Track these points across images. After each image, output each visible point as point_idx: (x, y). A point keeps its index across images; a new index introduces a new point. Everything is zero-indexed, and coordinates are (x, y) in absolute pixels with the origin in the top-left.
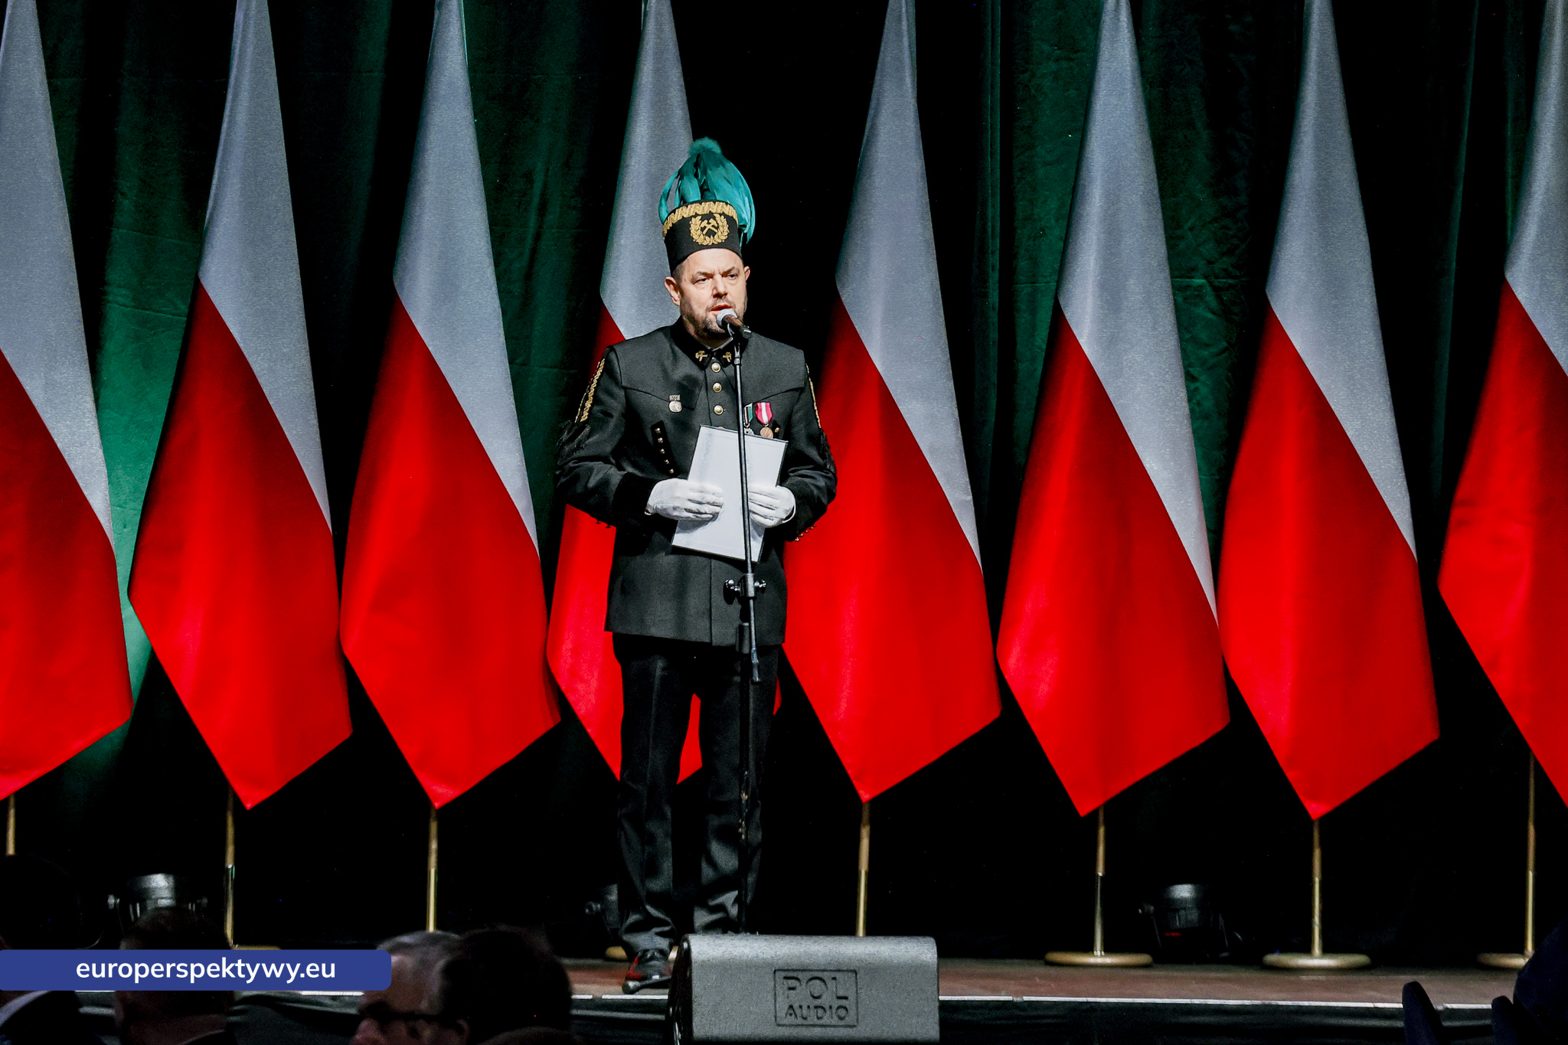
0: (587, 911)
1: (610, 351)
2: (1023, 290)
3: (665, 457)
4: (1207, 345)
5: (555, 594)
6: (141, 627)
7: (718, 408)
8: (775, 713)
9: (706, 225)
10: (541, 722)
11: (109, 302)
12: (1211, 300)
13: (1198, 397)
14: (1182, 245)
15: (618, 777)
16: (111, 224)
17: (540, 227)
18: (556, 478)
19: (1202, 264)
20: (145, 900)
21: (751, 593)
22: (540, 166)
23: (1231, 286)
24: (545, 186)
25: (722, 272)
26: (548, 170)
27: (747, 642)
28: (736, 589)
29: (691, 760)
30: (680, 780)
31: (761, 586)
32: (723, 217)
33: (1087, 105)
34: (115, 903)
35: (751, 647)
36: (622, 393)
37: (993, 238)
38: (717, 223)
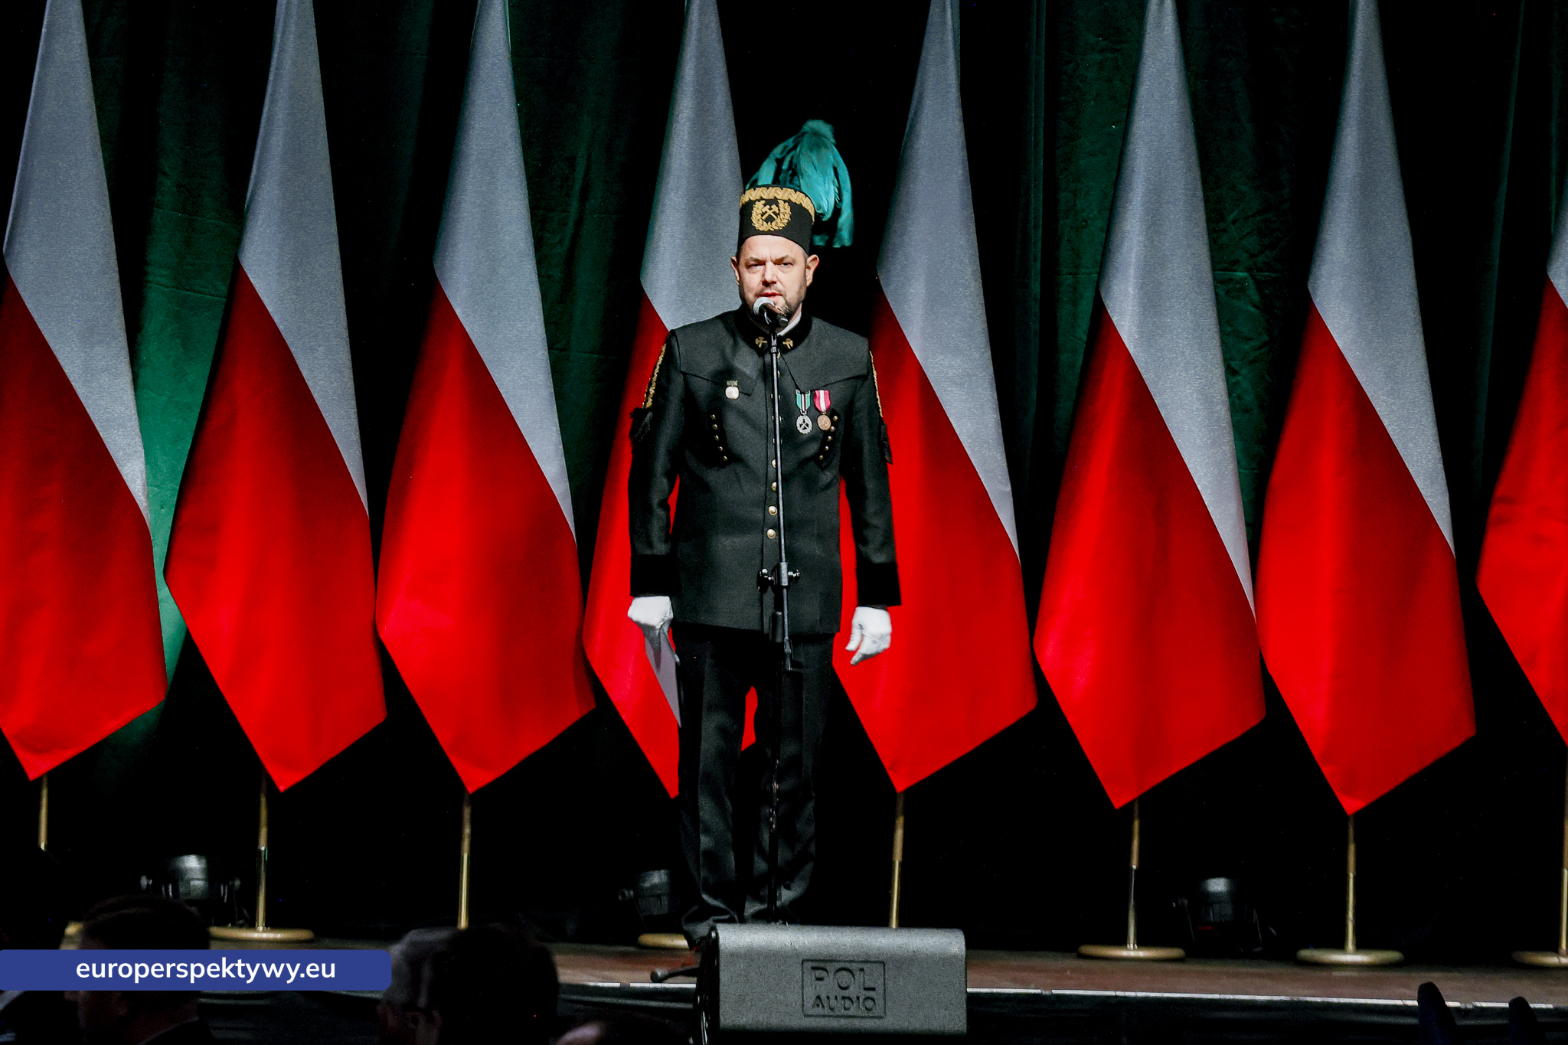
0: (620, 898)
2: (1065, 279)
3: (719, 443)
4: (1249, 339)
6: (176, 607)
9: (768, 211)
10: (575, 708)
11: (149, 282)
12: (1254, 294)
13: (1239, 391)
14: (1224, 238)
16: (152, 204)
17: (582, 212)
19: (1244, 257)
20: (177, 881)
22: (582, 151)
23: (1274, 281)
24: (588, 171)
25: (774, 259)
26: (590, 155)
27: (779, 632)
28: (770, 578)
31: (794, 575)
32: (787, 204)
33: (1131, 96)
34: (148, 884)
35: (784, 636)
36: (681, 379)
37: (1035, 227)
38: (779, 210)
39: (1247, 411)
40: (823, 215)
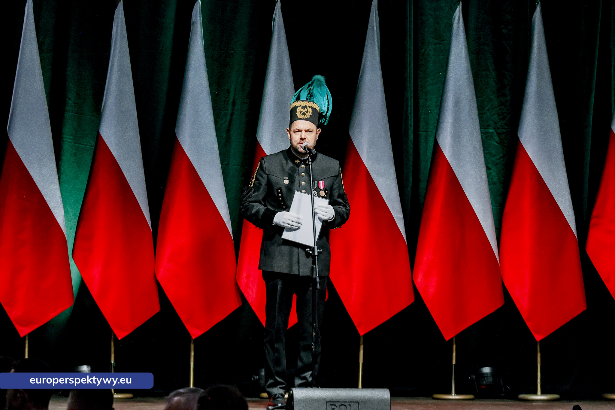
0: (253, 379)
1: (262, 160)
2: (422, 133)
3: (281, 201)
4: (495, 156)
5: (239, 255)
6: (77, 268)
7: (303, 183)
8: (326, 300)
9: (303, 111)
10: (234, 305)
11: (64, 141)
12: (497, 138)
13: (491, 176)
14: (485, 116)
15: (265, 326)
16: (65, 110)
17: (233, 111)
18: (241, 209)
19: (492, 123)
21: (316, 254)
22: (233, 87)
23: (504, 132)
24: (235, 95)
25: (305, 130)
26: (236, 88)
27: (315, 273)
28: (310, 252)
29: (293, 319)
30: (288, 328)
31: (320, 251)
32: (310, 108)
33: (447, 62)
35: (316, 275)
36: (265, 176)
37: (411, 114)
38: (307, 110)
39: (495, 184)
40: (323, 112)
